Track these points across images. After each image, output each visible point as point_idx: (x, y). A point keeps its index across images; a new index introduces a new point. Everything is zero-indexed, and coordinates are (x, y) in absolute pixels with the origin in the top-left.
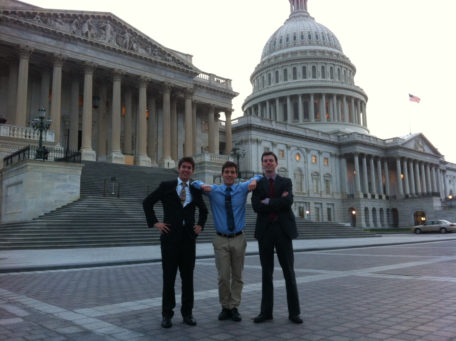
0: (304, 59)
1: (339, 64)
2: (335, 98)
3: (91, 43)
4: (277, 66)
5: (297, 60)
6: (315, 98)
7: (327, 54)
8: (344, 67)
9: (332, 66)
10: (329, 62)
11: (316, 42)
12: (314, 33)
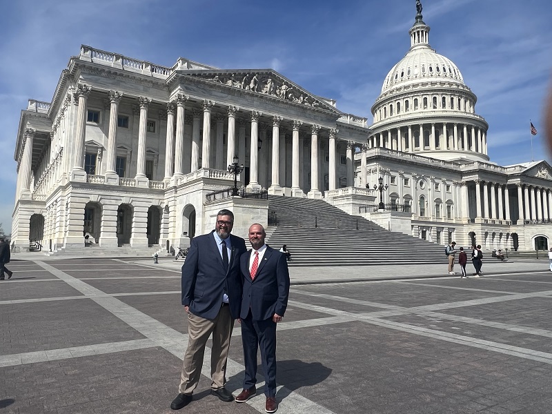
0: (425, 91)
1: (460, 95)
2: (455, 127)
3: (257, 96)
4: (399, 98)
5: (418, 92)
6: (436, 128)
7: (447, 86)
9: (453, 97)
10: (450, 93)
11: (437, 74)
12: (436, 65)
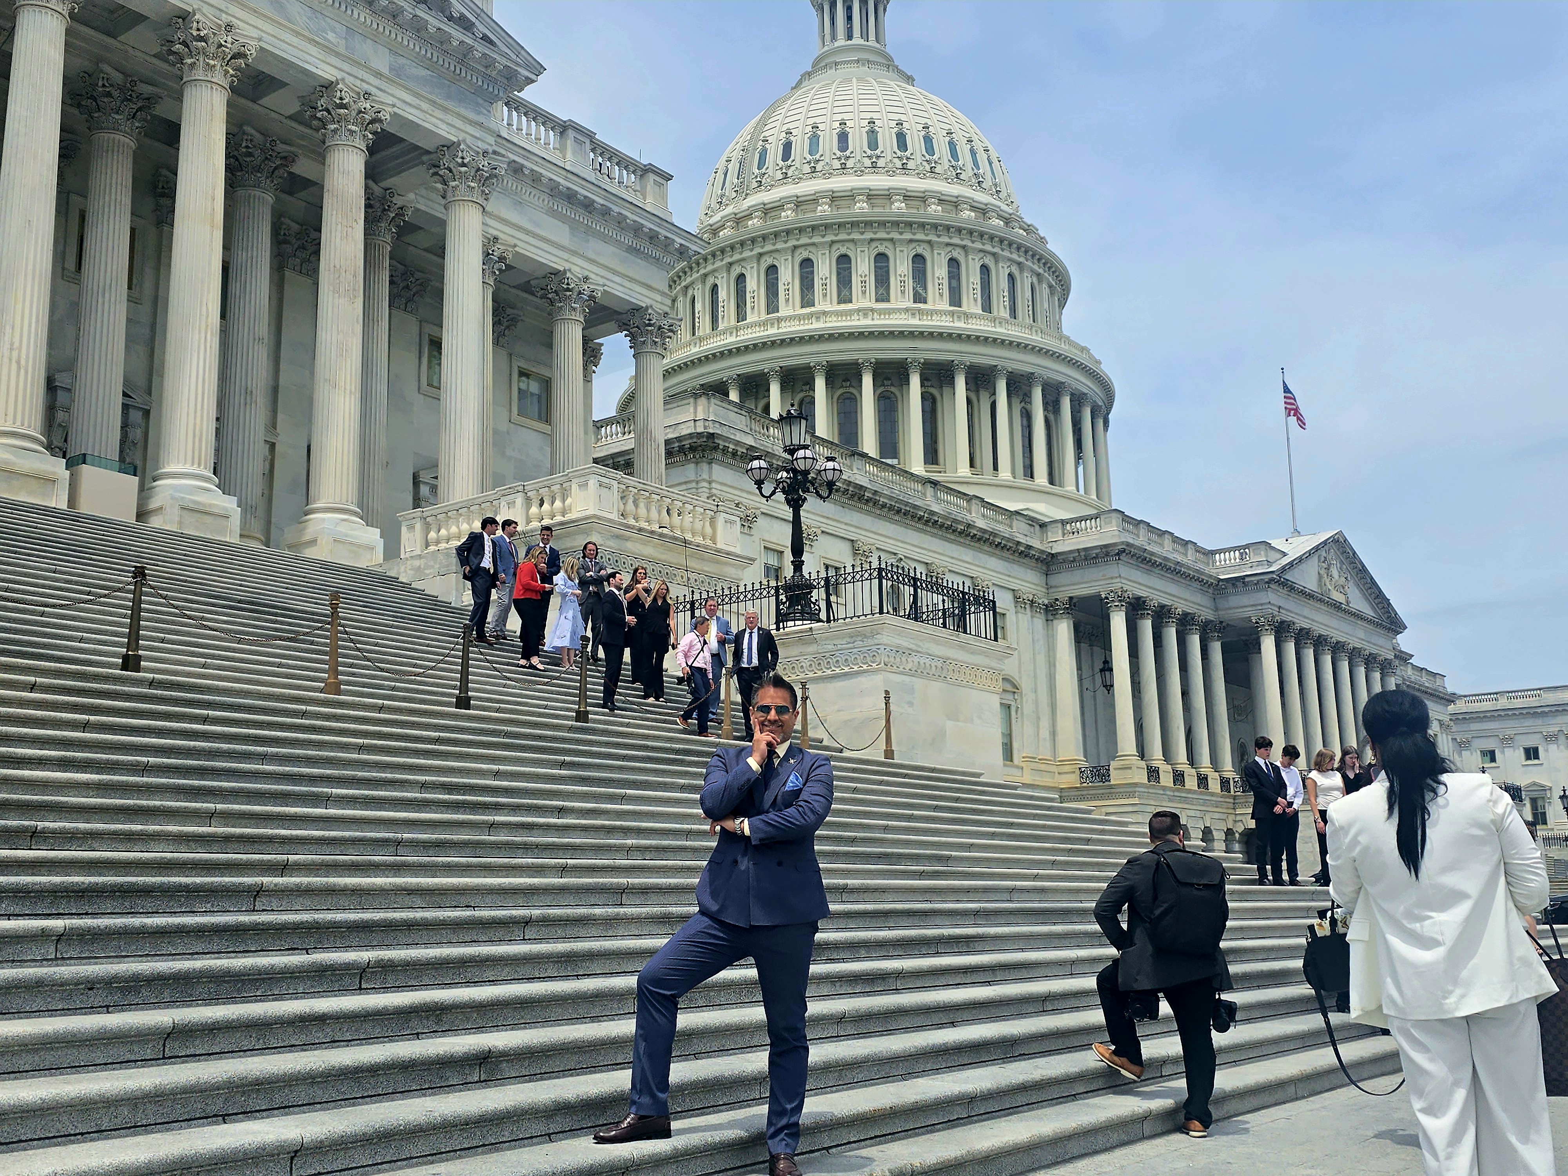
0: (882, 224)
1: (1015, 256)
2: (1002, 387)
4: (774, 244)
5: (854, 225)
6: (928, 380)
7: (967, 214)
8: (1033, 271)
9: (989, 261)
10: (978, 245)
11: (925, 163)
12: (920, 127)
